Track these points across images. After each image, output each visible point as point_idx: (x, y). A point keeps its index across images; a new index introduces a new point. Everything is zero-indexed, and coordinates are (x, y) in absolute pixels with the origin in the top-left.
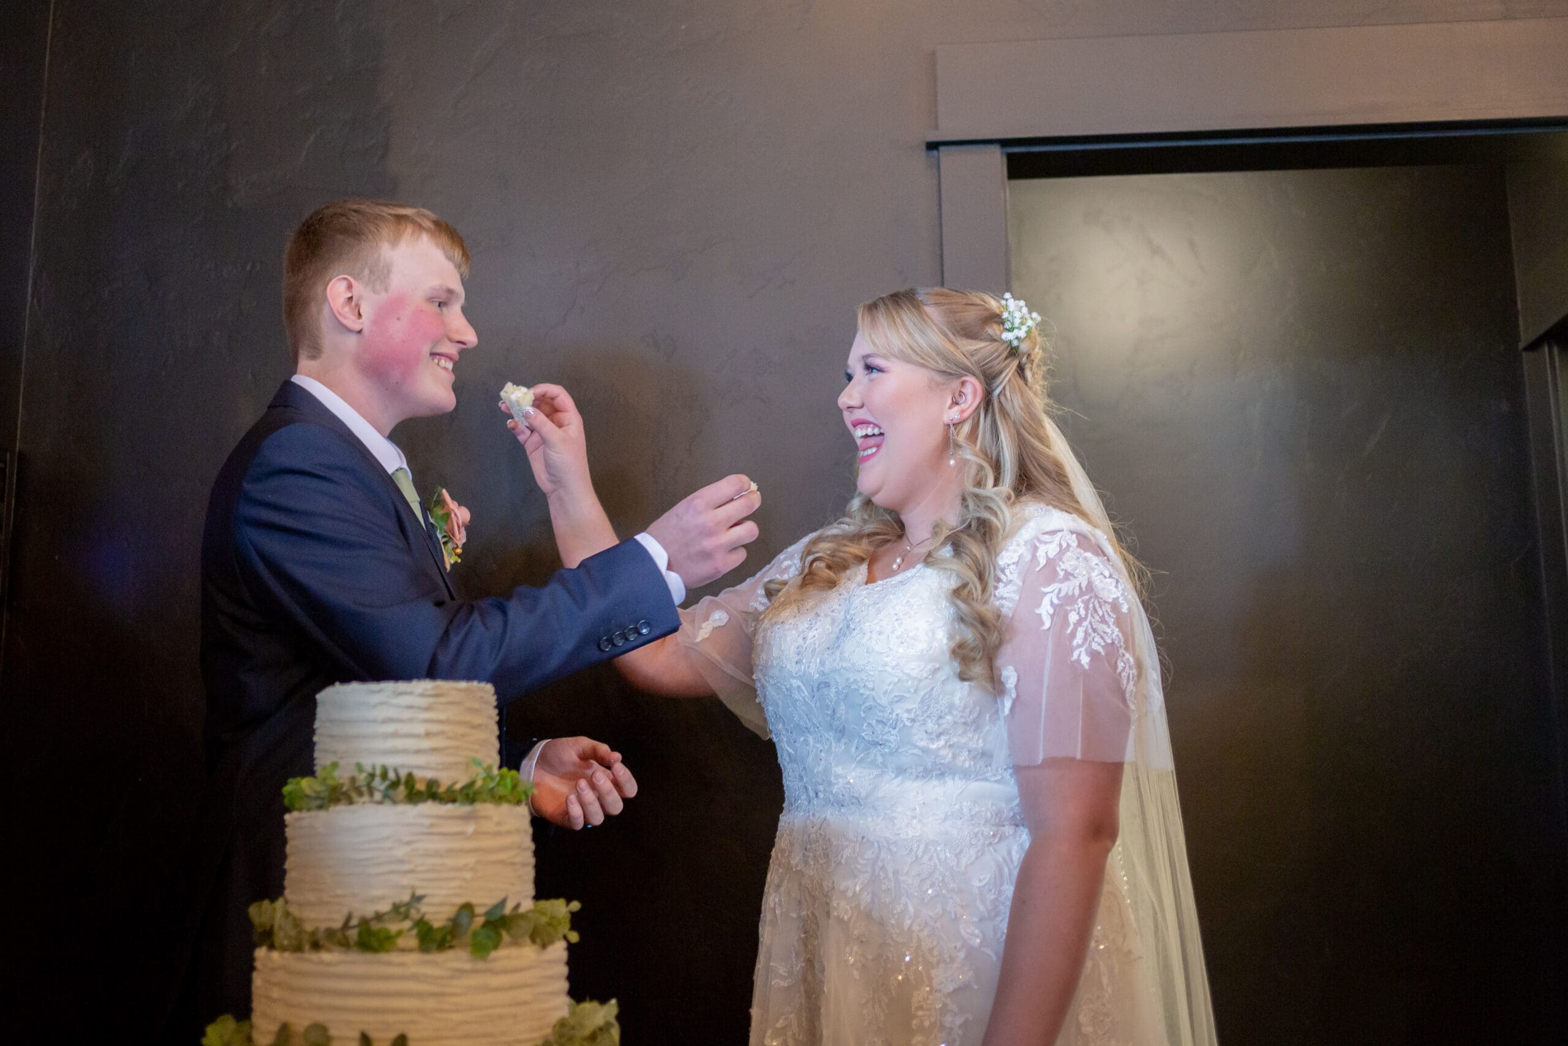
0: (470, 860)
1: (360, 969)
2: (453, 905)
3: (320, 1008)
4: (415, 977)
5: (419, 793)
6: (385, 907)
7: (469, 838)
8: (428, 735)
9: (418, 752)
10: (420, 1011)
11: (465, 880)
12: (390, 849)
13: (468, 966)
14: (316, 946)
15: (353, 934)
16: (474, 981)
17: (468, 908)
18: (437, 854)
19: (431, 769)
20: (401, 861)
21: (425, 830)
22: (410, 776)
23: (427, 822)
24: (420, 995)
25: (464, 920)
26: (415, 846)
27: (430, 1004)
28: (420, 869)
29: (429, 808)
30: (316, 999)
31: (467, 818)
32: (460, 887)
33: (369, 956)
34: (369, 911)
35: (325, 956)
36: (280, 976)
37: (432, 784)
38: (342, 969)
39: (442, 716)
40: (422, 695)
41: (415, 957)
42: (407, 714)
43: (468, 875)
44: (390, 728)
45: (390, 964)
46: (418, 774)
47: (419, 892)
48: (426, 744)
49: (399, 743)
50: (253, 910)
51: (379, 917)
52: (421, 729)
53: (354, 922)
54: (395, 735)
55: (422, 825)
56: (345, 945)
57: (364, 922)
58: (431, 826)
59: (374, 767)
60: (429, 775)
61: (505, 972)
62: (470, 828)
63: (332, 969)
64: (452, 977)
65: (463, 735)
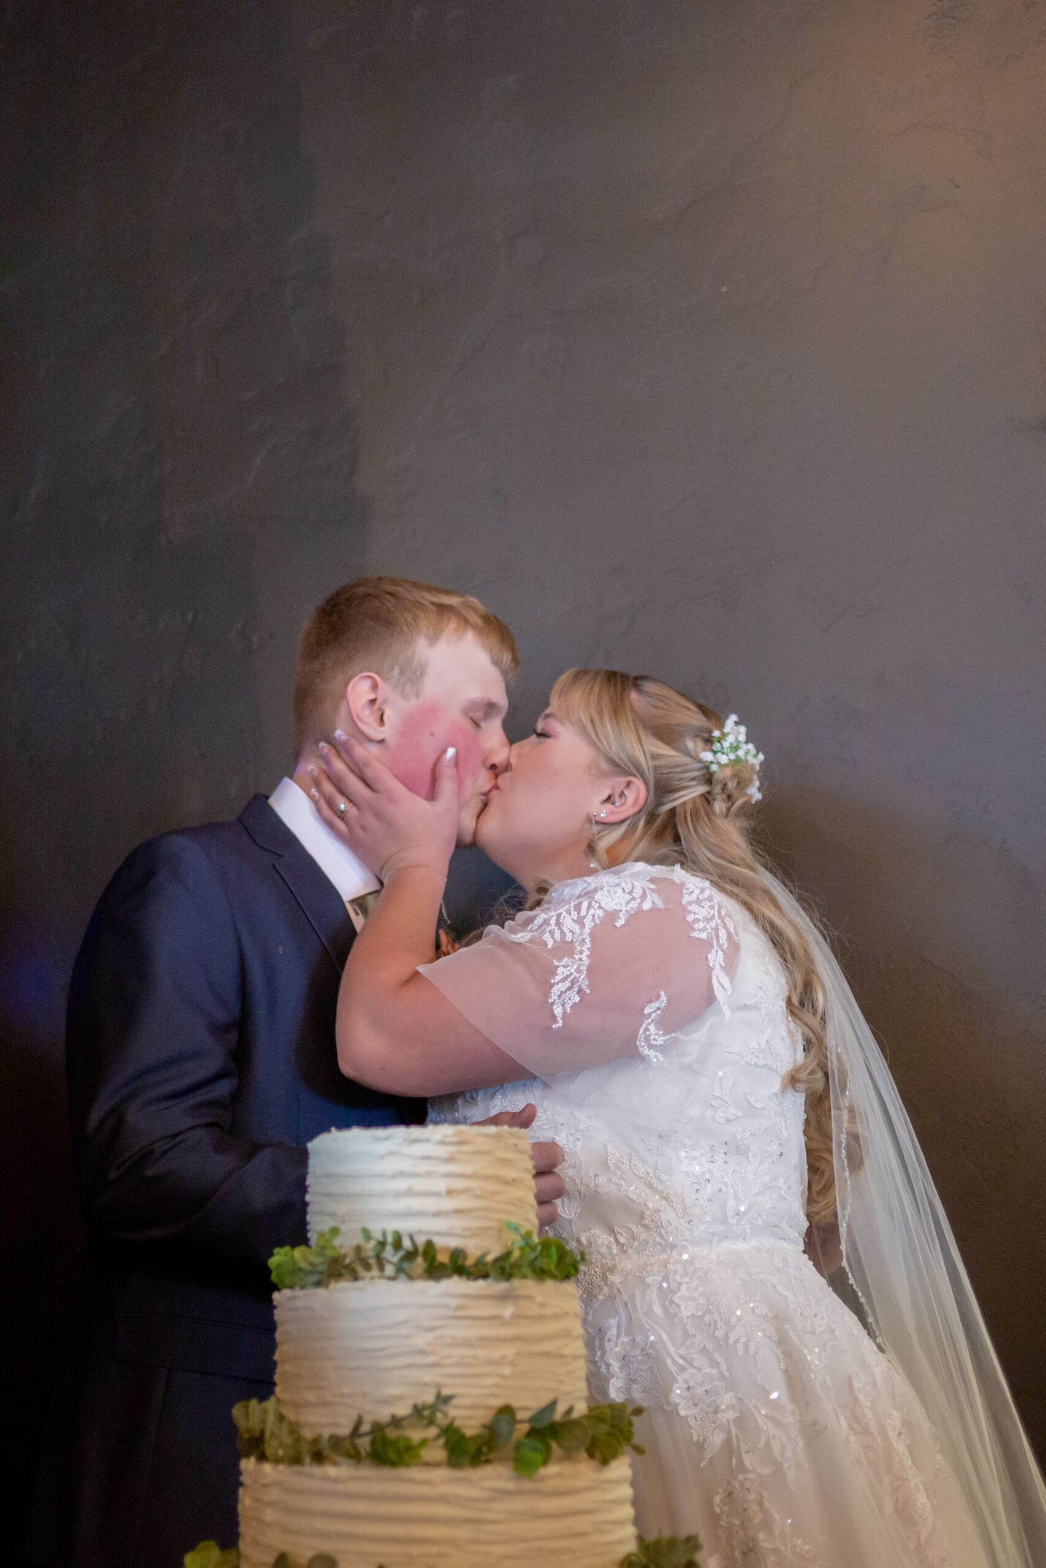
0: (509, 1351)
1: (376, 1488)
2: (489, 1408)
3: (325, 1535)
4: (444, 1499)
5: (442, 1266)
6: (403, 1410)
7: (506, 1323)
8: (450, 1193)
9: (437, 1214)
10: (450, 1542)
11: (502, 1376)
12: (408, 1337)
13: (510, 1486)
14: (318, 1457)
15: (364, 1443)
16: (520, 1504)
17: (507, 1411)
18: (467, 1343)
19: (457, 1235)
20: (422, 1352)
21: (449, 1313)
22: (429, 1244)
23: (454, 1302)
24: (449, 1521)
25: (503, 1427)
26: (443, 1332)
27: (464, 1533)
28: (446, 1361)
29: (454, 1285)
30: (321, 1524)
31: (503, 1298)
32: (496, 1386)
33: (386, 1472)
34: (384, 1414)
35: (331, 1471)
36: (274, 1494)
37: (457, 1255)
38: (353, 1487)
39: (468, 1169)
40: (442, 1143)
41: (444, 1473)
42: (423, 1167)
43: (507, 1371)
44: (402, 1185)
45: (411, 1481)
46: (438, 1241)
47: (446, 1392)
48: (448, 1204)
49: (415, 1203)
50: (237, 1411)
51: (396, 1422)
52: (441, 1185)
53: (365, 1428)
54: (409, 1193)
55: (447, 1307)
56: (355, 1456)
57: (378, 1428)
58: (459, 1307)
59: (384, 1234)
60: (453, 1243)
61: (557, 1494)
62: (508, 1311)
63: (341, 1487)
64: (489, 1500)
65: (494, 1193)
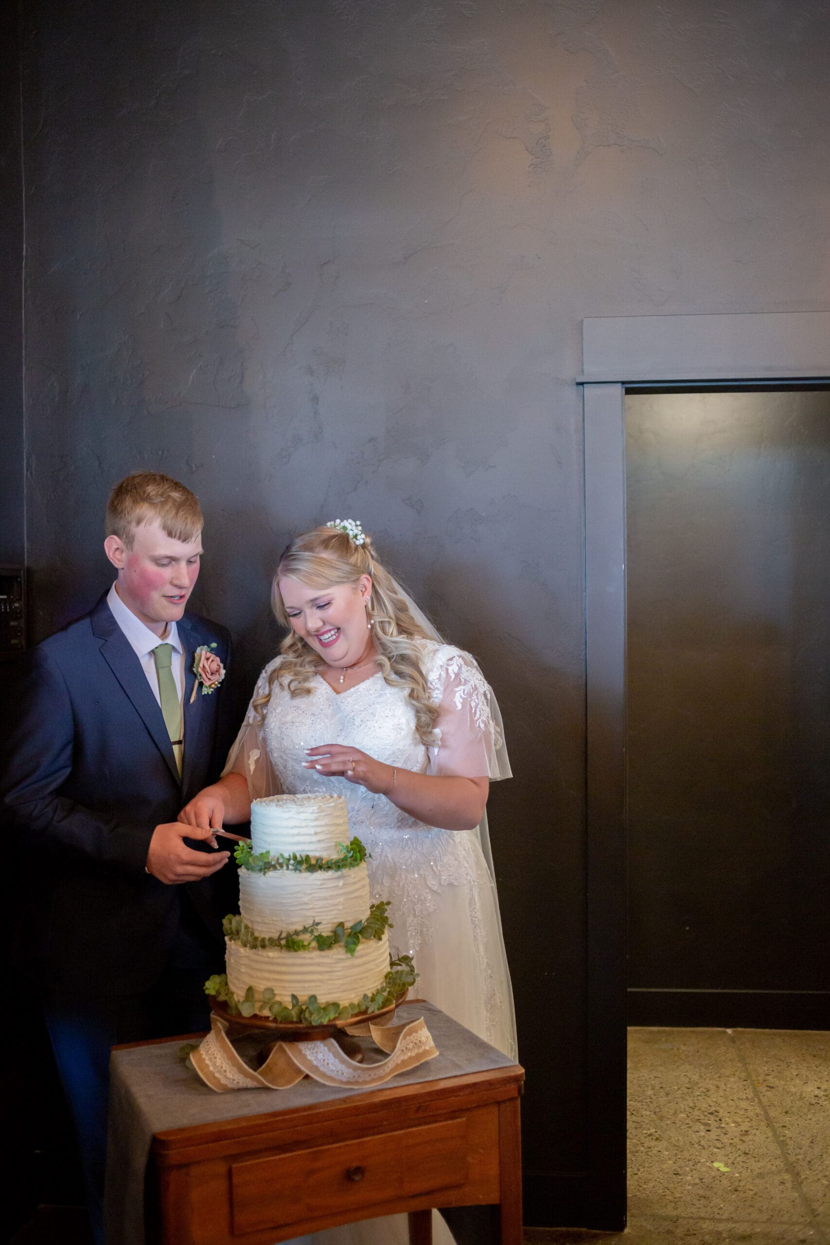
0: (341, 899)
1: (290, 961)
2: (334, 923)
3: (268, 980)
4: (318, 964)
5: (314, 866)
6: (299, 928)
7: (341, 888)
8: (316, 834)
9: (311, 843)
10: (320, 981)
11: (339, 910)
12: (301, 898)
13: (344, 957)
14: (263, 947)
15: (283, 942)
16: (348, 963)
17: (341, 925)
18: (325, 899)
19: (319, 851)
20: (306, 904)
21: (317, 887)
22: (307, 856)
23: (319, 883)
24: (320, 973)
25: (340, 932)
26: (314, 895)
27: (326, 977)
28: (317, 906)
29: (320, 875)
30: (266, 975)
31: (339, 878)
32: (337, 914)
33: (293, 954)
34: (292, 928)
35: (271, 954)
36: (245, 961)
37: (318, 859)
38: (279, 961)
39: (323, 823)
40: (312, 813)
41: (317, 953)
42: (304, 824)
43: (340, 907)
44: (296, 831)
45: (304, 958)
46: (311, 854)
47: (317, 920)
48: (315, 838)
49: (301, 839)
50: (225, 921)
51: (297, 933)
52: (312, 831)
53: (284, 935)
54: (299, 835)
55: (317, 885)
56: (280, 946)
57: (289, 935)
58: (321, 885)
59: (289, 855)
60: (317, 854)
61: (362, 956)
62: (341, 883)
63: (275, 961)
64: (336, 963)
65: (333, 831)
